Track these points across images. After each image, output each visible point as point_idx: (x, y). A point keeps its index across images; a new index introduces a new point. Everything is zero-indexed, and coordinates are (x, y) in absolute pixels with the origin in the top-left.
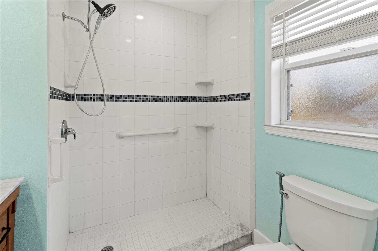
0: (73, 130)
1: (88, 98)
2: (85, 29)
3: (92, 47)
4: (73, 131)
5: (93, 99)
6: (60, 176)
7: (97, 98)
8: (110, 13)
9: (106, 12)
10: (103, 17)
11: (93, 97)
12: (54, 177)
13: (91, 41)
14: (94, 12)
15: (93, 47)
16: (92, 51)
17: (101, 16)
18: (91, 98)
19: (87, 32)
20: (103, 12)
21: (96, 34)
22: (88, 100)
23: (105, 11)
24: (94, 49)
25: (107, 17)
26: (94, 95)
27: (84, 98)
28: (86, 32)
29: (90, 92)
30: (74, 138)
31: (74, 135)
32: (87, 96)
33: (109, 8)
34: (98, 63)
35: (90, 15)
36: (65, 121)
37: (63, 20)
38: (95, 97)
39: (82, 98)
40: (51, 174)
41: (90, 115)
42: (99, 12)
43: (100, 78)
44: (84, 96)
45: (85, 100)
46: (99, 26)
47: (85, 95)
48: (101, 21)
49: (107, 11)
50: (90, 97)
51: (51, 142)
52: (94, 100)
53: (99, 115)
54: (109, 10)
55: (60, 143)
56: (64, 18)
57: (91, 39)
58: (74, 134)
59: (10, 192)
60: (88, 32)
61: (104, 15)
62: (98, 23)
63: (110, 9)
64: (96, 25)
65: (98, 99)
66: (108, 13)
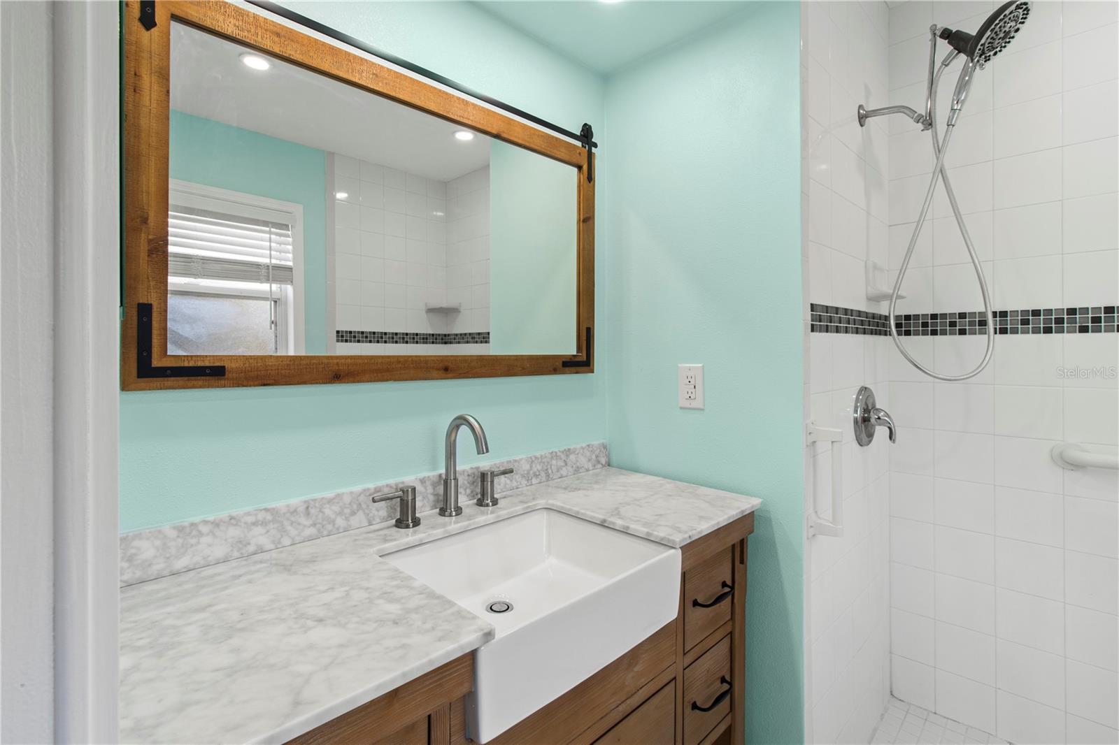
0: (888, 415)
1: (943, 324)
2: (920, 126)
3: (941, 170)
4: (886, 419)
5: (958, 328)
6: (831, 523)
7: (972, 323)
8: (1003, 38)
9: (989, 40)
10: (978, 61)
11: (958, 320)
12: (819, 521)
13: (939, 151)
14: (946, 63)
15: (947, 166)
16: (944, 180)
17: (972, 60)
18: (953, 324)
19: (928, 130)
20: (976, 49)
21: (953, 126)
22: (944, 333)
23: (983, 41)
24: (949, 173)
25: (995, 54)
26: (962, 316)
27: (932, 325)
28: (926, 131)
29: (950, 306)
30: (891, 438)
31: (888, 430)
32: (939, 321)
33: (997, 22)
34: (962, 213)
35: (936, 76)
36: (866, 388)
37: (862, 126)
38: (967, 320)
39: (925, 325)
40: (816, 512)
41: (935, 377)
42: (965, 52)
43: (971, 261)
44: (930, 321)
45: (934, 333)
46: (964, 95)
47: (934, 316)
48: (971, 77)
49: (993, 35)
50: (948, 321)
51: (812, 435)
52: (962, 332)
53: (971, 377)
54: (1000, 27)
55: (833, 442)
56: (862, 120)
57: (938, 146)
58: (889, 425)
59: (729, 518)
60: (930, 130)
61: (983, 53)
62: (963, 85)
63: (1002, 23)
64: (955, 98)
65: (977, 327)
66: (994, 39)
